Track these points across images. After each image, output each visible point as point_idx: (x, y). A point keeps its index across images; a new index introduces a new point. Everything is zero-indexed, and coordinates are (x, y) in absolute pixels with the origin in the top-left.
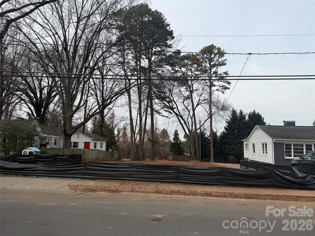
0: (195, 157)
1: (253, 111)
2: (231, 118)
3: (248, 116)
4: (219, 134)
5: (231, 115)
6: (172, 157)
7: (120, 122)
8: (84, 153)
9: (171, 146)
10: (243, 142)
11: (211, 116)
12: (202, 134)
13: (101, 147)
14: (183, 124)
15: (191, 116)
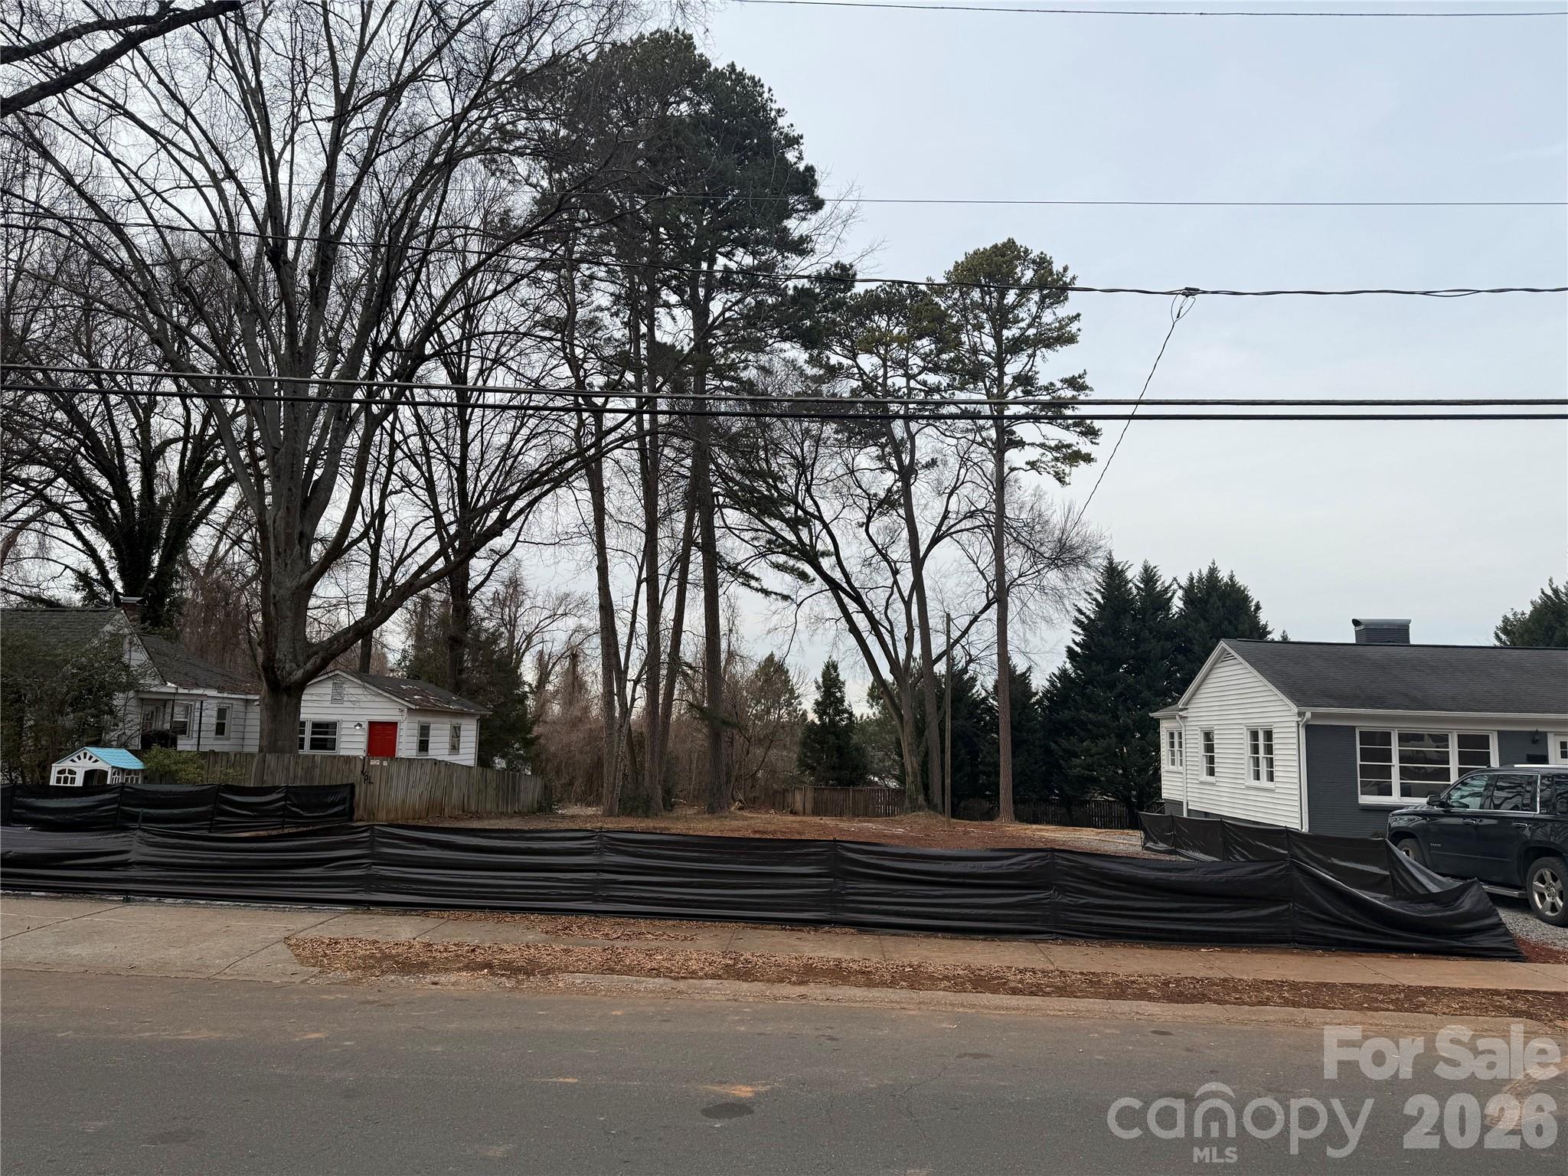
0: (921, 798)
1: (1205, 572)
2: (1098, 604)
3: (1180, 593)
4: (1039, 682)
5: (1097, 590)
6: (810, 795)
7: (548, 621)
8: (368, 779)
9: (804, 744)
10: (1157, 722)
11: (1000, 594)
12: (960, 682)
13: (455, 748)
14: (865, 635)
15: (906, 594)
